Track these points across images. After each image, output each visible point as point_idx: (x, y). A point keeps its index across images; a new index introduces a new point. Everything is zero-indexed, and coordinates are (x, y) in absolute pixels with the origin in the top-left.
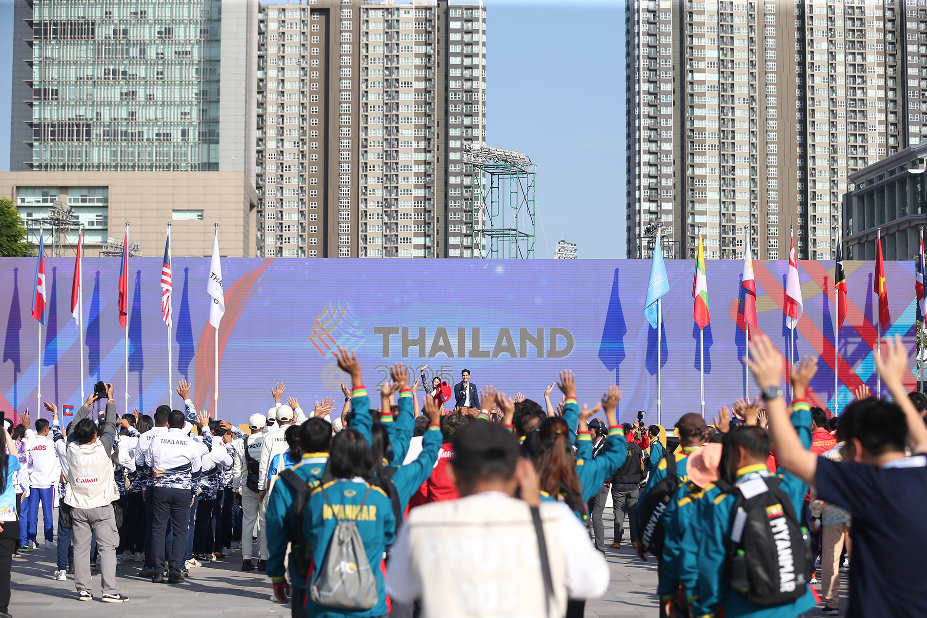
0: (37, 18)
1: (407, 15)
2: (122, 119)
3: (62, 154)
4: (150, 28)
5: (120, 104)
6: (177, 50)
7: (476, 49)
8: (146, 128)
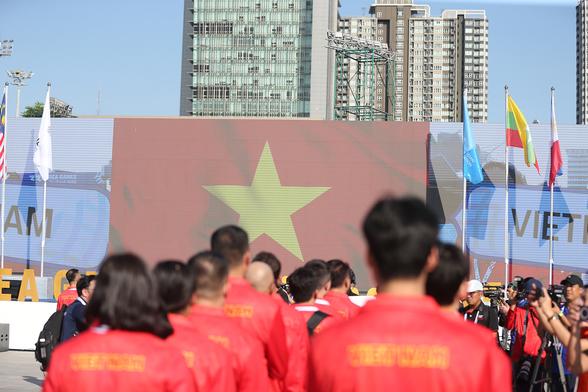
0: (196, 21)
1: (438, 25)
2: (249, 84)
3: (211, 106)
4: (268, 27)
5: (248, 76)
6: (284, 41)
7: (481, 46)
8: (264, 90)
